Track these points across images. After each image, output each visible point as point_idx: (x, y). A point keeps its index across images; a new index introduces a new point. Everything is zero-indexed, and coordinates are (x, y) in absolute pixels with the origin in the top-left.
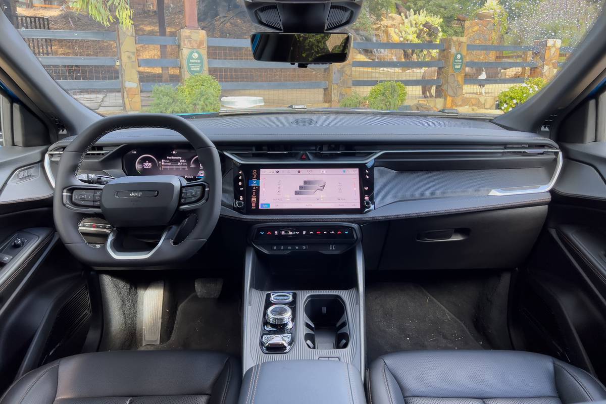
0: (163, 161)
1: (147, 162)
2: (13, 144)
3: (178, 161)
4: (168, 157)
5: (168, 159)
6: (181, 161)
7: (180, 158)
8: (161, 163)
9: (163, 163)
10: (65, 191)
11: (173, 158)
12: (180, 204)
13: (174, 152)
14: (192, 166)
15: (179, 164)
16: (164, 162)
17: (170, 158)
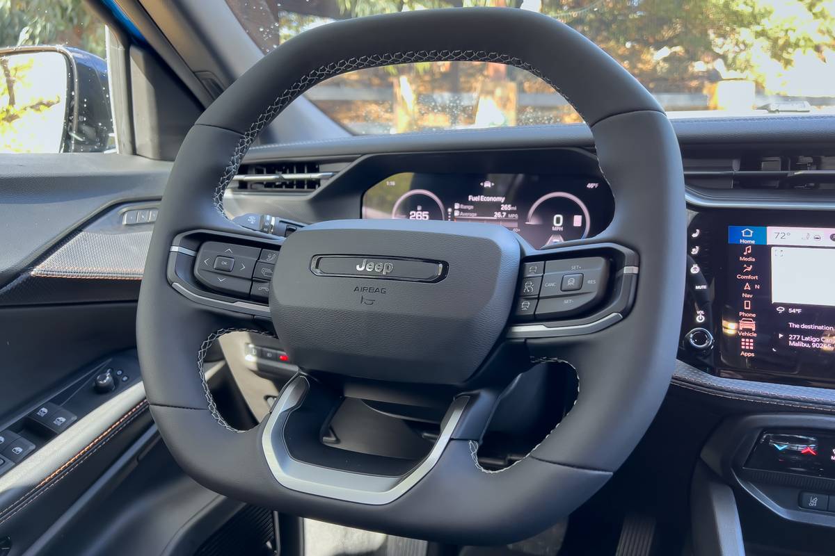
0: (457, 206)
1: (419, 208)
2: (134, 152)
3: (497, 206)
4: (470, 197)
5: (472, 203)
6: (504, 207)
7: (502, 199)
8: (453, 213)
9: (457, 213)
10: (178, 238)
11: (482, 198)
12: (516, 318)
13: (487, 184)
14: (533, 221)
15: (497, 215)
16: (460, 210)
17: (476, 199)
